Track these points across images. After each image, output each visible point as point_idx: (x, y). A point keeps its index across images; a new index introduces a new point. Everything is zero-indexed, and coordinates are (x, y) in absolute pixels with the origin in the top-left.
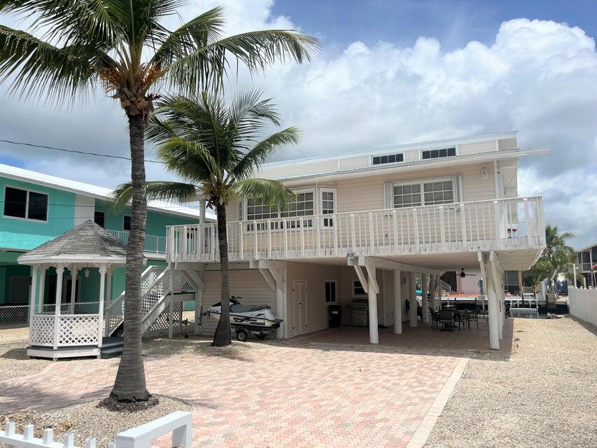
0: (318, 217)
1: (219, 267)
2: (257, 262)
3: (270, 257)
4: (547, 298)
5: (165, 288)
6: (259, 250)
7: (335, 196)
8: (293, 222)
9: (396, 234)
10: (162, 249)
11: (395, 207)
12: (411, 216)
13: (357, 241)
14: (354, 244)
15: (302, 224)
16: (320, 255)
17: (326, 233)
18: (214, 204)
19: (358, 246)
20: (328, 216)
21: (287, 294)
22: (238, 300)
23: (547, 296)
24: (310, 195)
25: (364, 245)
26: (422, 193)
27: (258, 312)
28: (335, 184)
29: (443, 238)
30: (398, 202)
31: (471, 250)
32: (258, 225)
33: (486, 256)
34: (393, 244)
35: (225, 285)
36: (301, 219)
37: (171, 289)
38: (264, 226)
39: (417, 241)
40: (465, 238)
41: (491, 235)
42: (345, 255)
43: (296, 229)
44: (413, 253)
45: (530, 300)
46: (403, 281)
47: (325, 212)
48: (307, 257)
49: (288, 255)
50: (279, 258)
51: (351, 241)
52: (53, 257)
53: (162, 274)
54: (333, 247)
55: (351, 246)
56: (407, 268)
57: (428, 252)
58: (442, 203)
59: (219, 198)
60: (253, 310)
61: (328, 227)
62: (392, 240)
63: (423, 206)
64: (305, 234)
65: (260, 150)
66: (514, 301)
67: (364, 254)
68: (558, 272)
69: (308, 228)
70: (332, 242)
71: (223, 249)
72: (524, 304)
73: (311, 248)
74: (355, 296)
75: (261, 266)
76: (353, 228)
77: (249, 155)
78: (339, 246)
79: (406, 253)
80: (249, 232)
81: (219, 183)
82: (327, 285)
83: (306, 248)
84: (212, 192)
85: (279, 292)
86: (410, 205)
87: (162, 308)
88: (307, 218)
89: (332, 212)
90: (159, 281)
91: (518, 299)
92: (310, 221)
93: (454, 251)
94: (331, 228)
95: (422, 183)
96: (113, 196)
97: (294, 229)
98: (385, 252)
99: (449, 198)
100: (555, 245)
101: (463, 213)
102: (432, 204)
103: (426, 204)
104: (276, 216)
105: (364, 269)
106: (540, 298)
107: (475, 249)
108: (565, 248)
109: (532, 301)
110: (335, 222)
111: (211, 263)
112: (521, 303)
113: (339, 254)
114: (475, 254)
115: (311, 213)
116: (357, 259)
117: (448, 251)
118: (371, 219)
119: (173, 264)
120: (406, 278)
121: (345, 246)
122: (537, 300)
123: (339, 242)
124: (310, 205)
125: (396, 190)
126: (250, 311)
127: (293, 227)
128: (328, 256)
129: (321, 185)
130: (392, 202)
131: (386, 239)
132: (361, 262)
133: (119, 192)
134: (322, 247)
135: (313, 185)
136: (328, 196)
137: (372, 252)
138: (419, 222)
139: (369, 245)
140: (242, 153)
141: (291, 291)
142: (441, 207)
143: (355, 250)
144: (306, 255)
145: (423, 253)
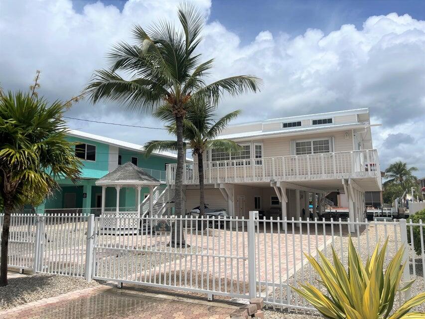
0: (253, 159)
1: (199, 188)
2: (219, 185)
3: (226, 182)
4: (398, 211)
5: (166, 199)
6: (220, 178)
7: (262, 148)
8: (239, 162)
9: (297, 169)
10: (164, 178)
11: (297, 154)
12: (306, 159)
13: (276, 173)
14: (274, 174)
15: (244, 163)
16: (255, 180)
17: (258, 169)
18: (197, 153)
19: (276, 176)
20: (259, 159)
21: (235, 203)
22: (207, 206)
23: (398, 209)
24: (248, 147)
25: (279, 175)
26: (312, 146)
27: (219, 213)
28: (262, 141)
29: (323, 172)
30: (298, 152)
31: (338, 178)
32: (219, 164)
33: (347, 181)
34: (296, 174)
35: (202, 197)
36: (244, 160)
37: (168, 199)
38: (222, 165)
39: (309, 173)
40: (335, 171)
41: (349, 170)
42: (269, 181)
43: (241, 166)
44: (307, 180)
45: (387, 212)
46: (301, 197)
47: (257, 157)
48: (247, 182)
49: (237, 181)
50: (231, 182)
51: (272, 173)
52: (116, 181)
53: (164, 191)
54: (262, 176)
55: (272, 175)
56: (304, 189)
57: (315, 179)
58: (323, 152)
59: (199, 149)
60: (216, 211)
61: (260, 165)
62: (296, 172)
63: (312, 154)
64: (247, 169)
65: (221, 122)
66: (376, 213)
67: (280, 180)
68: (406, 193)
69: (248, 165)
70: (262, 173)
71: (201, 178)
72: (383, 215)
73: (250, 177)
74: (272, 205)
75: (221, 187)
76: (274, 165)
77: (215, 126)
78: (266, 176)
79: (303, 180)
80: (214, 168)
81: (199, 141)
82: (256, 198)
83: (247, 176)
84: (195, 146)
85: (230, 202)
86: (305, 153)
87: (164, 210)
88: (248, 160)
89: (260, 157)
90: (163, 195)
91: (379, 211)
92: (249, 162)
93: (329, 178)
94: (261, 166)
95: (312, 141)
96: (143, 150)
97: (240, 166)
98: (291, 179)
99: (327, 149)
100: (405, 174)
101: (334, 157)
102: (318, 152)
103: (314, 153)
104: (229, 159)
105: (279, 189)
106: (394, 210)
107: (341, 178)
108: (411, 177)
109: (389, 213)
110: (263, 162)
111: (193, 185)
112: (381, 214)
113: (266, 180)
114: (341, 180)
115: (249, 157)
116: (276, 182)
117: (326, 179)
118: (283, 160)
119: (170, 186)
120: (303, 195)
121: (269, 176)
122: (392, 212)
123: (266, 173)
124: (248, 153)
125: (298, 145)
126: (214, 212)
127: (239, 165)
128: (259, 181)
129: (255, 141)
130: (295, 151)
131: (292, 172)
132: (278, 185)
133: (146, 147)
134: (256, 176)
135: (250, 141)
136: (258, 148)
137: (284, 179)
138: (310, 162)
139: (282, 175)
140: (211, 124)
141: (236, 201)
142: (322, 154)
143: (275, 178)
144: (247, 181)
145: (312, 179)
